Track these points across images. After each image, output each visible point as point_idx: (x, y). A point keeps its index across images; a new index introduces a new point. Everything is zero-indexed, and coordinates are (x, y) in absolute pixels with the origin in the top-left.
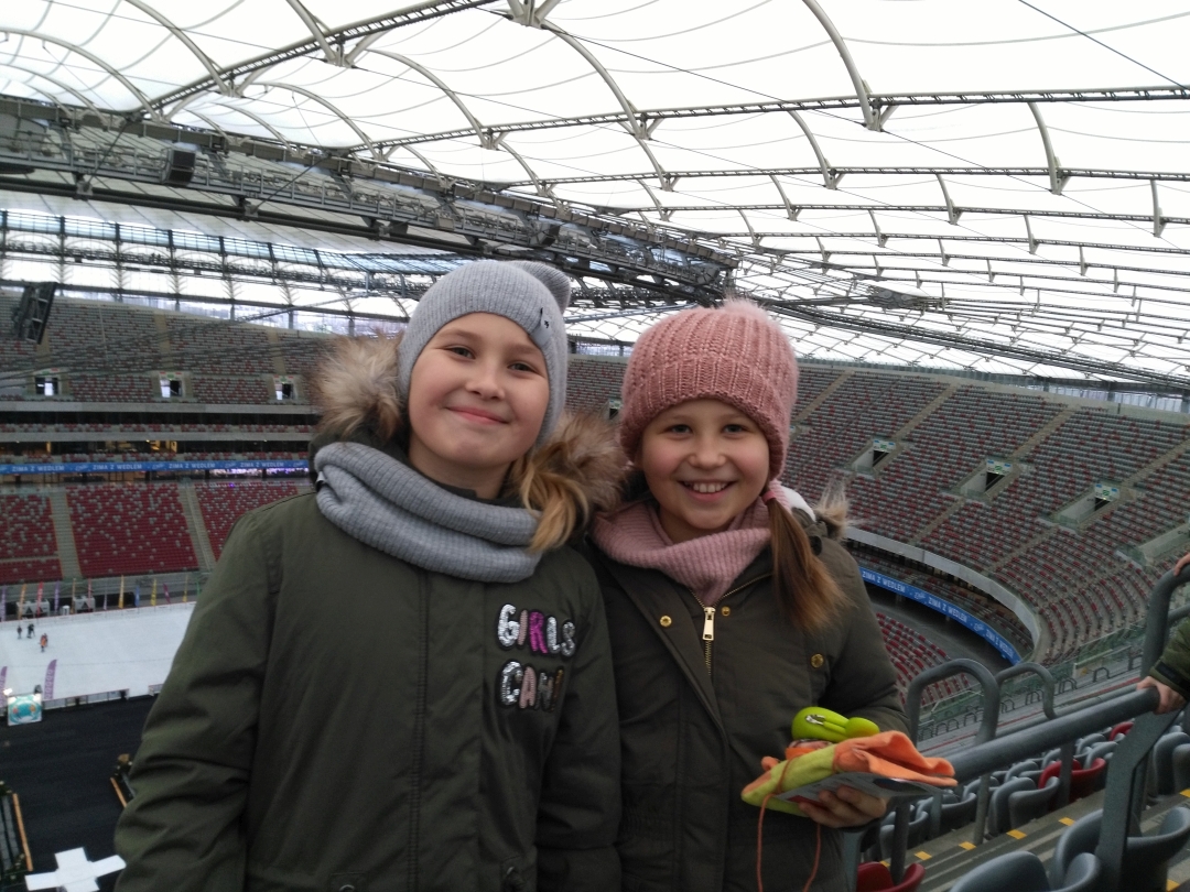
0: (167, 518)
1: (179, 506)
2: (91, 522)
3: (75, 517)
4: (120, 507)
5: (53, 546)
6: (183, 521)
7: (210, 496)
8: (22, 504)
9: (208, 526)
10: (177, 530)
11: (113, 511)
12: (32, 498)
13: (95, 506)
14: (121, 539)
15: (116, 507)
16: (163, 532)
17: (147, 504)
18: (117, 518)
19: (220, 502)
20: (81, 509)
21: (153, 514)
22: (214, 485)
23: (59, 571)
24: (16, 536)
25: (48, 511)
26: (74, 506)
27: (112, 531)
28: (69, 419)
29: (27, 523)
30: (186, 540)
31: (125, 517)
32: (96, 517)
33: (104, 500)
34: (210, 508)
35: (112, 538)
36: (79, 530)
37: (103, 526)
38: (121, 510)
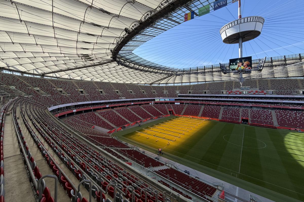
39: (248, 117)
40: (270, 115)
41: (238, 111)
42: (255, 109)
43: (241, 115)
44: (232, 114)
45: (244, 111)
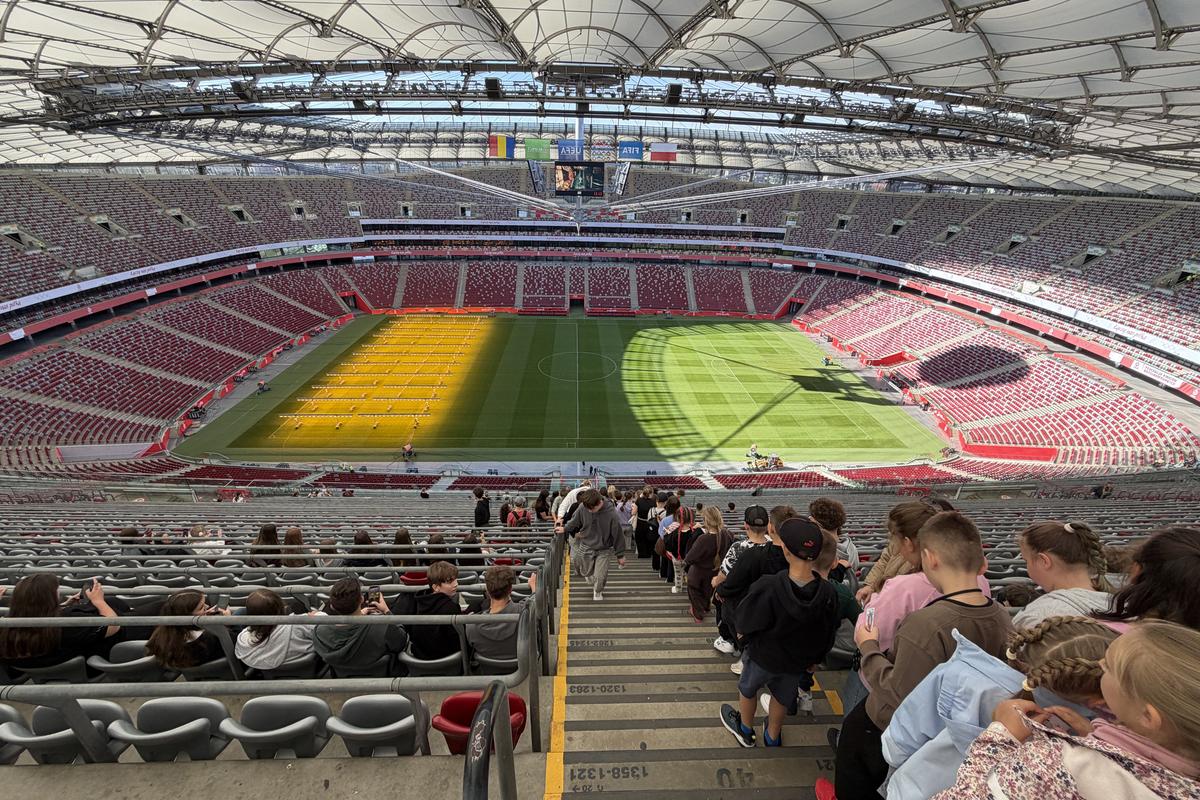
0: (678, 283)
1: (683, 277)
2: (644, 282)
3: (638, 279)
5: (629, 291)
6: (684, 285)
7: (698, 273)
8: (618, 271)
9: (695, 288)
10: (681, 289)
11: (654, 277)
12: (622, 269)
13: (647, 275)
14: (657, 291)
16: (675, 289)
17: (669, 275)
18: (656, 281)
20: (641, 275)
21: (671, 280)
22: (701, 268)
23: (630, 304)
24: (614, 286)
25: (628, 276)
26: (639, 274)
27: (653, 287)
28: (640, 232)
29: (619, 280)
30: (685, 295)
31: (660, 281)
32: (647, 280)
33: (651, 272)
34: (697, 280)
35: (653, 291)
36: (640, 285)
37: (650, 284)
39: (583, 291)
40: (626, 279)
41: (560, 274)
42: (597, 265)
43: (567, 287)
44: (547, 285)
45: (573, 275)
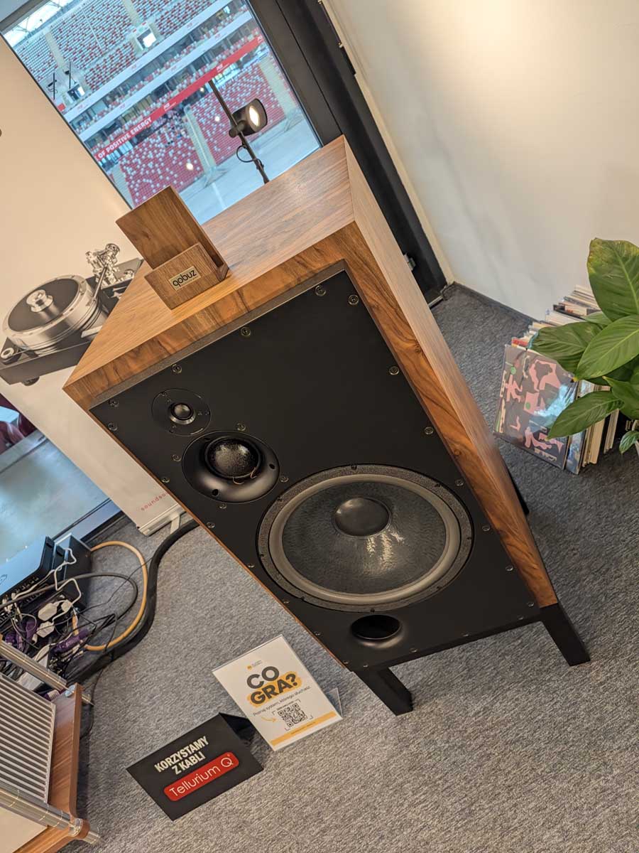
0: (179, 146)
2: (137, 177)
4: (151, 156)
6: (189, 142)
13: (137, 163)
15: (148, 156)
19: (209, 112)
20: (129, 170)
26: (125, 171)
27: (149, 177)
31: (155, 160)
32: (139, 170)
33: (141, 154)
34: (203, 121)
35: (151, 181)
36: (132, 186)
38: (152, 157)
